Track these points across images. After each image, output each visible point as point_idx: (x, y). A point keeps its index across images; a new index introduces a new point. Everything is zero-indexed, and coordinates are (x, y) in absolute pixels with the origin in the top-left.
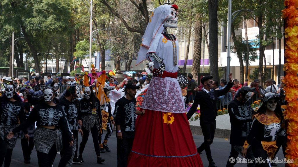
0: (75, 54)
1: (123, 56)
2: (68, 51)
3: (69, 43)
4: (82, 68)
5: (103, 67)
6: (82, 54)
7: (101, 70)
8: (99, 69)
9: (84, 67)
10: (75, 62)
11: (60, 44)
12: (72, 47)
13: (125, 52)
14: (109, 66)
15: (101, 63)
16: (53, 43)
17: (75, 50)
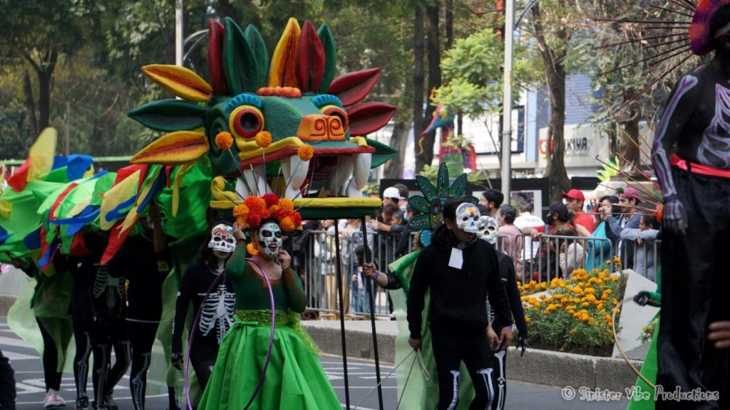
0: (442, 99)
1: (649, 103)
2: (403, 85)
3: (412, 50)
4: (468, 154)
5: (556, 149)
6: (472, 97)
7: (543, 163)
8: (537, 160)
9: (478, 150)
10: (438, 130)
11: (370, 56)
12: (422, 67)
13: (659, 86)
14: (582, 144)
15: (544, 133)
16: (340, 51)
17: (437, 81)
